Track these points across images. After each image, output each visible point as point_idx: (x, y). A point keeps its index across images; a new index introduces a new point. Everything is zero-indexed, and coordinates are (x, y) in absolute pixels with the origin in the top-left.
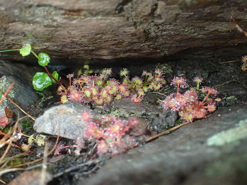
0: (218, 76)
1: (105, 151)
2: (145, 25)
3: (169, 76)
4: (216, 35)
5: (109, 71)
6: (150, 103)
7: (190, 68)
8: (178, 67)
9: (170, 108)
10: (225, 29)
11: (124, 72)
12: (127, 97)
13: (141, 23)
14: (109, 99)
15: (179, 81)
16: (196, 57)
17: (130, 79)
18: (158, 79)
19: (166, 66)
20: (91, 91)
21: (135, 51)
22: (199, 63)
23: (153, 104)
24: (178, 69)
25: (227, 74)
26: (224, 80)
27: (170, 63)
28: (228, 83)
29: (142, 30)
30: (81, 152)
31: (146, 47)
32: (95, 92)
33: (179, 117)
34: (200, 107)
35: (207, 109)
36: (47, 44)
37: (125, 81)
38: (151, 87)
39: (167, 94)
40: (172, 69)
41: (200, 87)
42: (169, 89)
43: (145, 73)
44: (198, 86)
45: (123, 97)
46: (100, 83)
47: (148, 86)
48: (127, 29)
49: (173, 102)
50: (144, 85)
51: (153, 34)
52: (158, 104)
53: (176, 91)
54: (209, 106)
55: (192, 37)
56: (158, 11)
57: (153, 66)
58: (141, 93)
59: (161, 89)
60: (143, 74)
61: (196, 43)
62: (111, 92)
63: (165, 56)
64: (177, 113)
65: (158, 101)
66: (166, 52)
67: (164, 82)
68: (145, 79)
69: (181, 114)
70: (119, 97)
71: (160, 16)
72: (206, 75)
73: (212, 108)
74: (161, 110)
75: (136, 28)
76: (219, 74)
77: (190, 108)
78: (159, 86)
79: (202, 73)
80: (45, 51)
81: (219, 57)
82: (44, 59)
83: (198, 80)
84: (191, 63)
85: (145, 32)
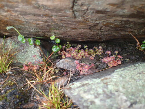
0: (125, 51)
1: (83, 74)
2: (97, 32)
3: (105, 49)
4: (124, 35)
5: (80, 46)
6: (97, 60)
7: (114, 46)
8: (109, 45)
9: (105, 62)
10: (127, 34)
11: (86, 47)
12: (88, 57)
13: (96, 31)
14: (81, 57)
15: (108, 52)
16: (117, 41)
17: (88, 50)
18: (100, 51)
19: (104, 45)
20: (74, 54)
21: (92, 39)
22: (119, 44)
23: (98, 60)
24: (109, 46)
25: (130, 50)
26: (128, 52)
27: (106, 43)
28: (129, 54)
29: (96, 33)
30: (73, 75)
31: (96, 38)
32: (75, 54)
33: (107, 65)
34: (115, 62)
35: (118, 63)
36: (60, 36)
37: (87, 50)
38: (97, 54)
39: (104, 57)
40: (106, 46)
41: (117, 55)
42: (104, 55)
43: (94, 47)
44: (116, 54)
45: (86, 57)
46: (77, 51)
47: (96, 53)
48: (91, 33)
49: (106, 60)
50: (94, 53)
51: (100, 34)
52: (100, 61)
53: (107, 56)
54: (119, 62)
55: (114, 36)
56: (103, 28)
57: (98, 44)
58: (93, 56)
59: (101, 55)
60: (94, 48)
61: (116, 37)
62: (82, 55)
63: (104, 41)
64: (107, 64)
65: (100, 59)
66: (104, 40)
67: (103, 52)
68: (94, 50)
69: (108, 64)
70: (84, 57)
71: (103, 30)
72: (120, 50)
73: (120, 63)
74: (101, 63)
75: (94, 32)
76: (126, 49)
77: (112, 62)
78: (101, 53)
79: (119, 48)
80: (59, 38)
81: (128, 42)
82: (58, 41)
83: (116, 52)
84: (115, 44)
85: (97, 33)
